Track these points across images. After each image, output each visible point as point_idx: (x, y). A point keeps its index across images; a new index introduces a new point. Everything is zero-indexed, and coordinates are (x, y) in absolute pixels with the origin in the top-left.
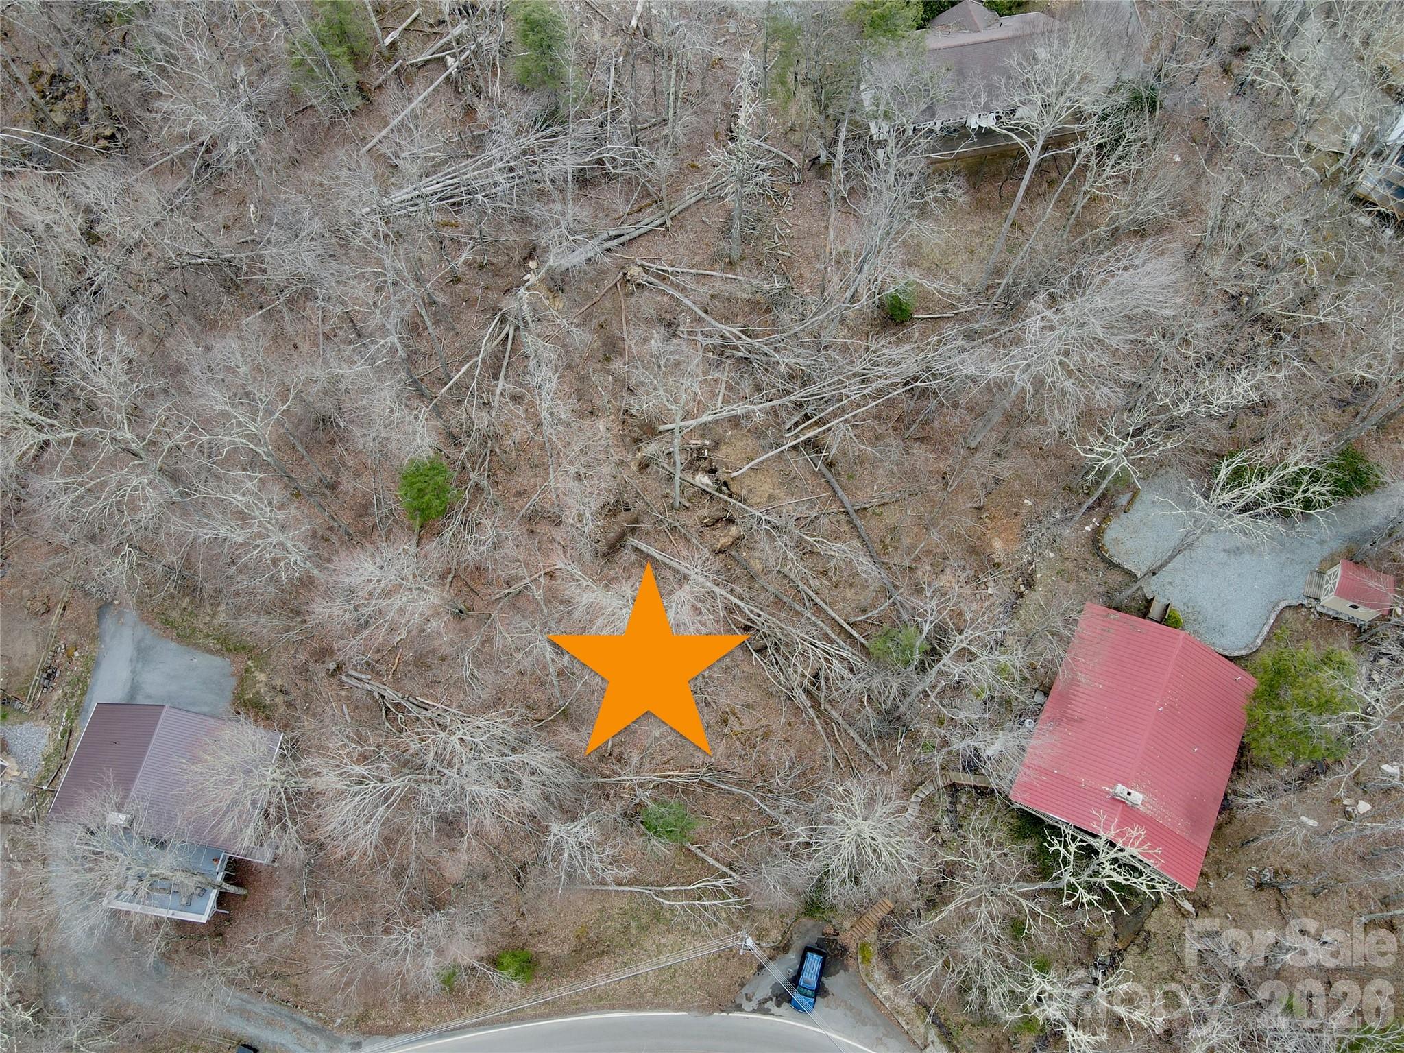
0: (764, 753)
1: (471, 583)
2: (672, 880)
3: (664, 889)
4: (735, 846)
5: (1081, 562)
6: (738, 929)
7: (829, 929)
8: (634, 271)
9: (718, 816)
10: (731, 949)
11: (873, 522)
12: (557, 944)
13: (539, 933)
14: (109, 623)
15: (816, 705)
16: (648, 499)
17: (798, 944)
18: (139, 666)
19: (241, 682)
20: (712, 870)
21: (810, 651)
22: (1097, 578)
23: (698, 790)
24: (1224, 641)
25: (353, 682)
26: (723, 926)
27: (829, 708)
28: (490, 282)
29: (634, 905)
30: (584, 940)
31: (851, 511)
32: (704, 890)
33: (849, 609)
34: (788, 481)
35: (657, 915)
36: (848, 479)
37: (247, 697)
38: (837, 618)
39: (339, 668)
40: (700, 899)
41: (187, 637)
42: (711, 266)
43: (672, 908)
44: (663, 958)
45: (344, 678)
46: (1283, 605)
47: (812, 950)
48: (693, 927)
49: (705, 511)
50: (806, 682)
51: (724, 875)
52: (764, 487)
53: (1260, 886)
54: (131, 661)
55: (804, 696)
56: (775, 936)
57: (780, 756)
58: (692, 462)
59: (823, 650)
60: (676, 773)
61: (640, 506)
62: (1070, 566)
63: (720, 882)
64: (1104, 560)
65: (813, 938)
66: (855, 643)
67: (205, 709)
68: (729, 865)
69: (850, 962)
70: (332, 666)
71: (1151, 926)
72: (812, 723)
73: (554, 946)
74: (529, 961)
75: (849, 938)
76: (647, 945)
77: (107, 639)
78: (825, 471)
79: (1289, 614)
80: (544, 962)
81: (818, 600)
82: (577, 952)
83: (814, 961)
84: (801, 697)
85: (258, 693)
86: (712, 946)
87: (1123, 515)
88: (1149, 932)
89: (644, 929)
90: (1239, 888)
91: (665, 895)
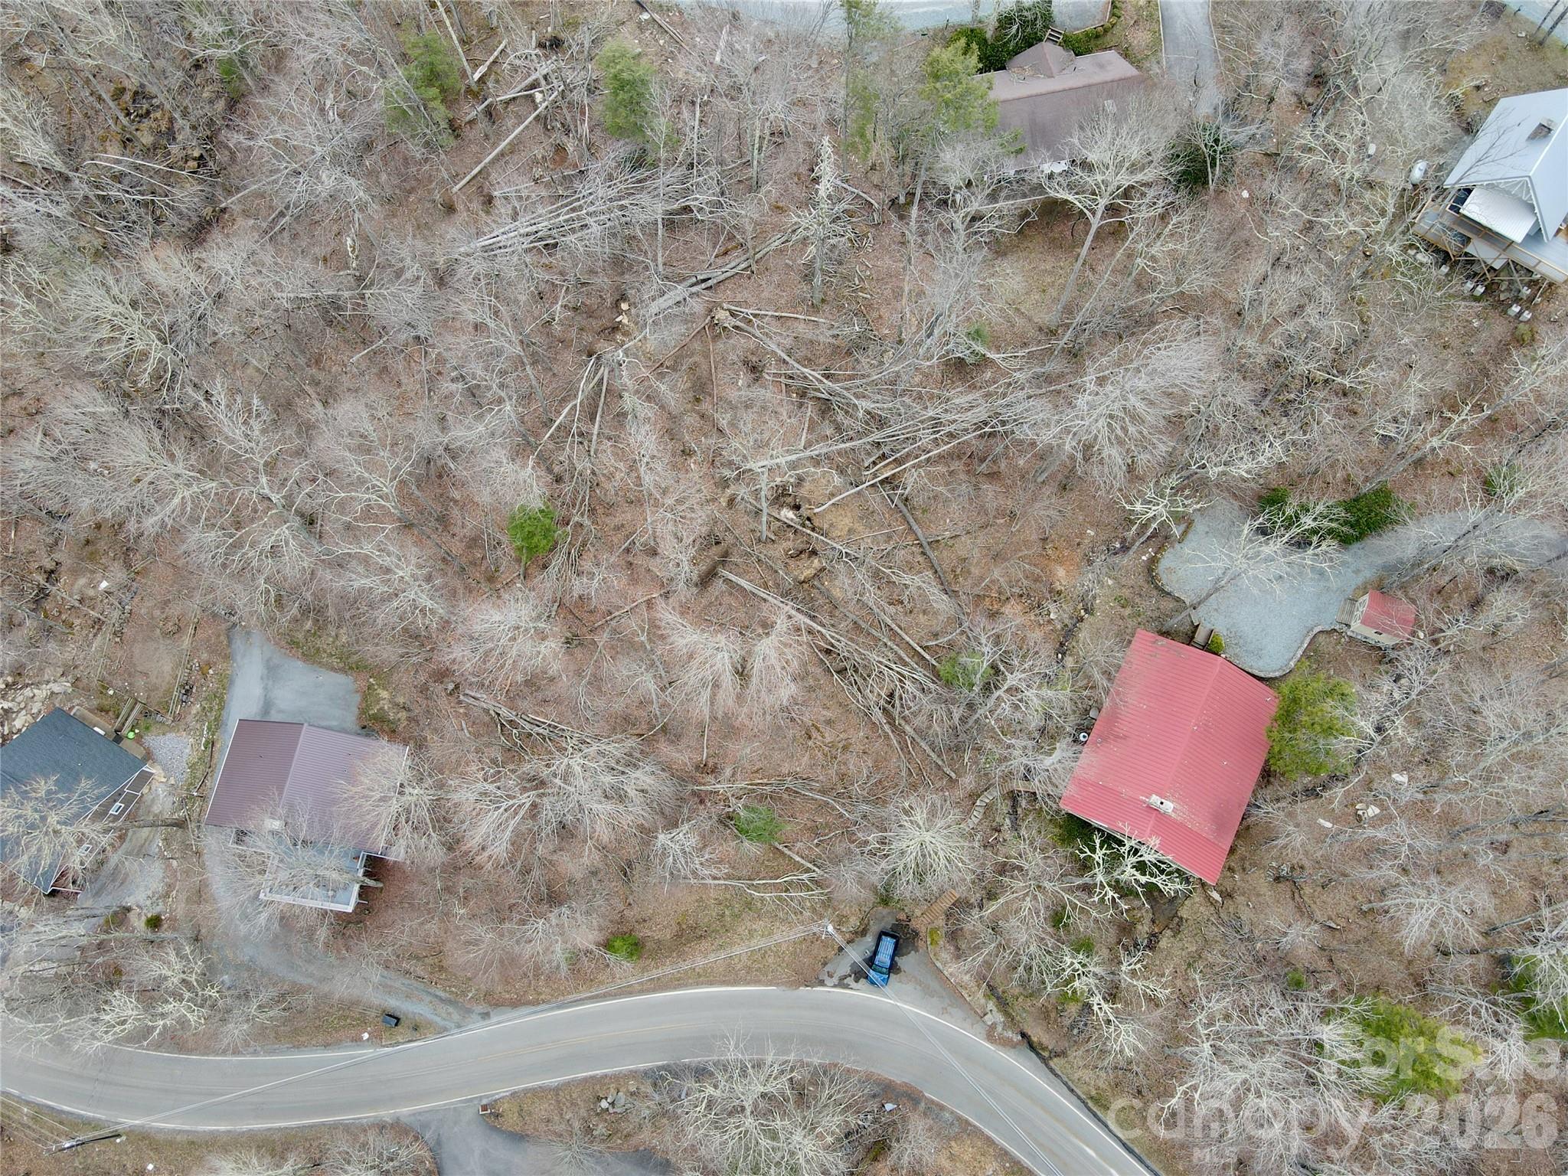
0: (845, 764)
1: (575, 611)
2: (761, 875)
3: (755, 883)
4: (817, 845)
5: (1137, 589)
6: (821, 917)
7: (902, 916)
8: (721, 315)
9: (803, 819)
10: (814, 934)
11: (945, 553)
12: (660, 930)
13: (645, 921)
14: (238, 643)
15: (891, 721)
16: (737, 532)
17: (875, 928)
18: (270, 683)
19: (365, 698)
20: (797, 867)
21: (885, 673)
22: (1149, 605)
23: (785, 796)
24: (1261, 663)
25: (471, 701)
26: (807, 914)
27: (903, 723)
28: (584, 323)
29: (728, 896)
30: (684, 927)
31: (925, 544)
32: (791, 883)
33: (922, 634)
34: (867, 515)
35: (749, 905)
36: (923, 513)
37: (371, 712)
38: (911, 642)
39: (457, 687)
40: (787, 890)
41: (311, 657)
42: (794, 308)
43: (762, 899)
44: (754, 941)
45: (462, 697)
46: (1317, 630)
47: (887, 934)
48: (781, 914)
49: (790, 544)
50: (882, 702)
51: (808, 870)
52: (844, 522)
53: (1277, 879)
54: (262, 678)
55: (880, 713)
56: (854, 922)
57: (858, 766)
58: (777, 498)
59: (898, 672)
60: (765, 781)
61: (730, 539)
62: (1126, 593)
63: (805, 876)
64: (1157, 587)
65: (888, 923)
66: (926, 664)
67: (334, 723)
68: (813, 862)
69: (920, 943)
70: (451, 686)
71: (1184, 913)
72: (887, 737)
73: (659, 931)
74: (636, 944)
75: (919, 924)
76: (740, 930)
77: (238, 658)
78: (901, 505)
79: (1321, 639)
80: (649, 945)
81: (893, 626)
82: (679, 936)
83: (888, 944)
84: (878, 715)
85: (382, 709)
86: (797, 933)
87: (1177, 546)
88: (1182, 918)
89: (736, 916)
90: (1260, 881)
91: (756, 888)
